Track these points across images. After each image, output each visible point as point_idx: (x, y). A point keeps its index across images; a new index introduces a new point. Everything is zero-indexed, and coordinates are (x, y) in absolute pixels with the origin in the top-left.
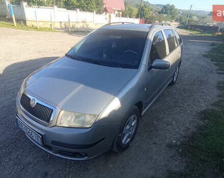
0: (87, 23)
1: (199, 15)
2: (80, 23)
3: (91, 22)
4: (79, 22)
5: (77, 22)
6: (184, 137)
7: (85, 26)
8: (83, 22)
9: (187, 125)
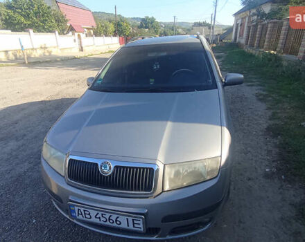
0: (50, 49)
1: (183, 27)
2: (38, 50)
3: (55, 47)
4: (36, 49)
5: (33, 49)
6: (274, 161)
7: (47, 54)
8: (41, 48)
9: (265, 148)
